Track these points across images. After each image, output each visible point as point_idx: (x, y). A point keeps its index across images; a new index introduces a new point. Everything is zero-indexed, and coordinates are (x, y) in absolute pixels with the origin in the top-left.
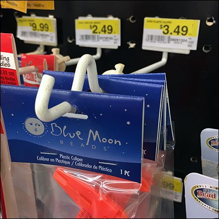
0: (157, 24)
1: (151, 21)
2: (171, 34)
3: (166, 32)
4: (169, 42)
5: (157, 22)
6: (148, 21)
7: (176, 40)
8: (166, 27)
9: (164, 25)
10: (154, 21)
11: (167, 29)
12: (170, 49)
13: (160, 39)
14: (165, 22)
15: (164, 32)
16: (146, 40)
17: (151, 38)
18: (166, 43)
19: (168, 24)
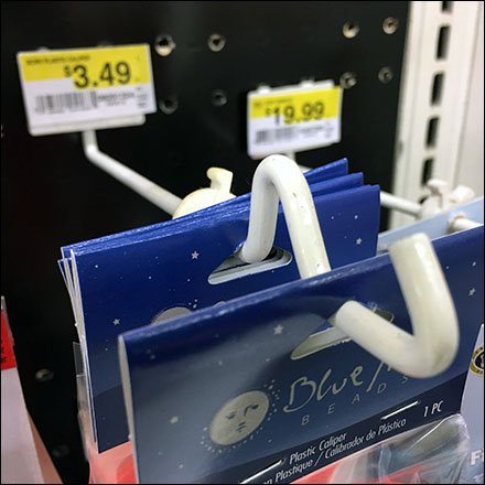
0: (54, 65)
1: (37, 61)
2: (95, 84)
3: (82, 81)
4: (95, 105)
5: (55, 60)
6: (29, 62)
7: (110, 99)
8: (80, 71)
9: (72, 65)
10: (46, 61)
11: (83, 76)
12: (101, 120)
13: (72, 101)
14: (74, 59)
15: (77, 84)
16: (37, 110)
17: (49, 103)
18: (88, 109)
19: (82, 63)
